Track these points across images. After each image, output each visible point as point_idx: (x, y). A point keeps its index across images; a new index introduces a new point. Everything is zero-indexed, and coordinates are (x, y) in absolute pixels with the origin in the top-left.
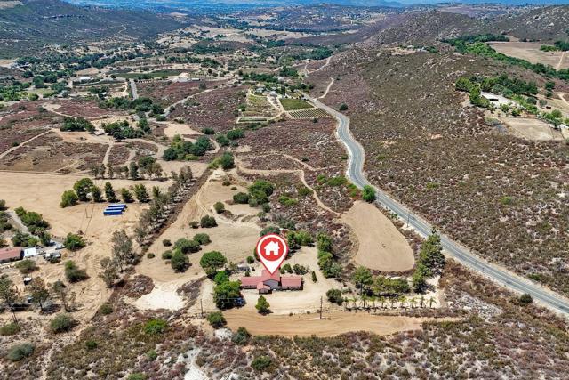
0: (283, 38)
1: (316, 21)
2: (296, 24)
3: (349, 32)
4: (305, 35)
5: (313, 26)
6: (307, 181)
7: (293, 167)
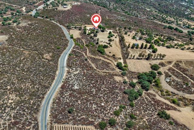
6: (87, 50)
7: (91, 58)
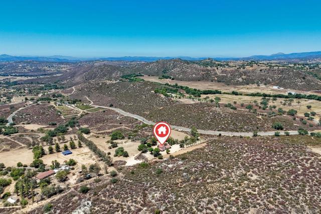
0: (15, 80)
1: (29, 70)
2: (16, 72)
3: (58, 75)
4: (29, 78)
5: (28, 73)
